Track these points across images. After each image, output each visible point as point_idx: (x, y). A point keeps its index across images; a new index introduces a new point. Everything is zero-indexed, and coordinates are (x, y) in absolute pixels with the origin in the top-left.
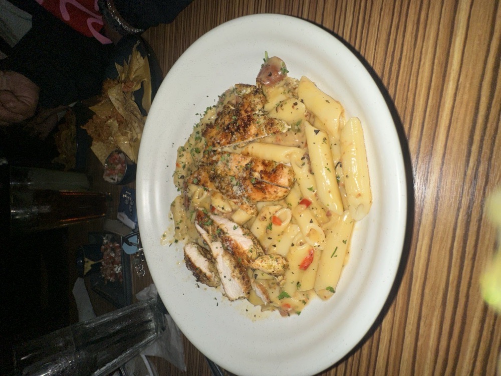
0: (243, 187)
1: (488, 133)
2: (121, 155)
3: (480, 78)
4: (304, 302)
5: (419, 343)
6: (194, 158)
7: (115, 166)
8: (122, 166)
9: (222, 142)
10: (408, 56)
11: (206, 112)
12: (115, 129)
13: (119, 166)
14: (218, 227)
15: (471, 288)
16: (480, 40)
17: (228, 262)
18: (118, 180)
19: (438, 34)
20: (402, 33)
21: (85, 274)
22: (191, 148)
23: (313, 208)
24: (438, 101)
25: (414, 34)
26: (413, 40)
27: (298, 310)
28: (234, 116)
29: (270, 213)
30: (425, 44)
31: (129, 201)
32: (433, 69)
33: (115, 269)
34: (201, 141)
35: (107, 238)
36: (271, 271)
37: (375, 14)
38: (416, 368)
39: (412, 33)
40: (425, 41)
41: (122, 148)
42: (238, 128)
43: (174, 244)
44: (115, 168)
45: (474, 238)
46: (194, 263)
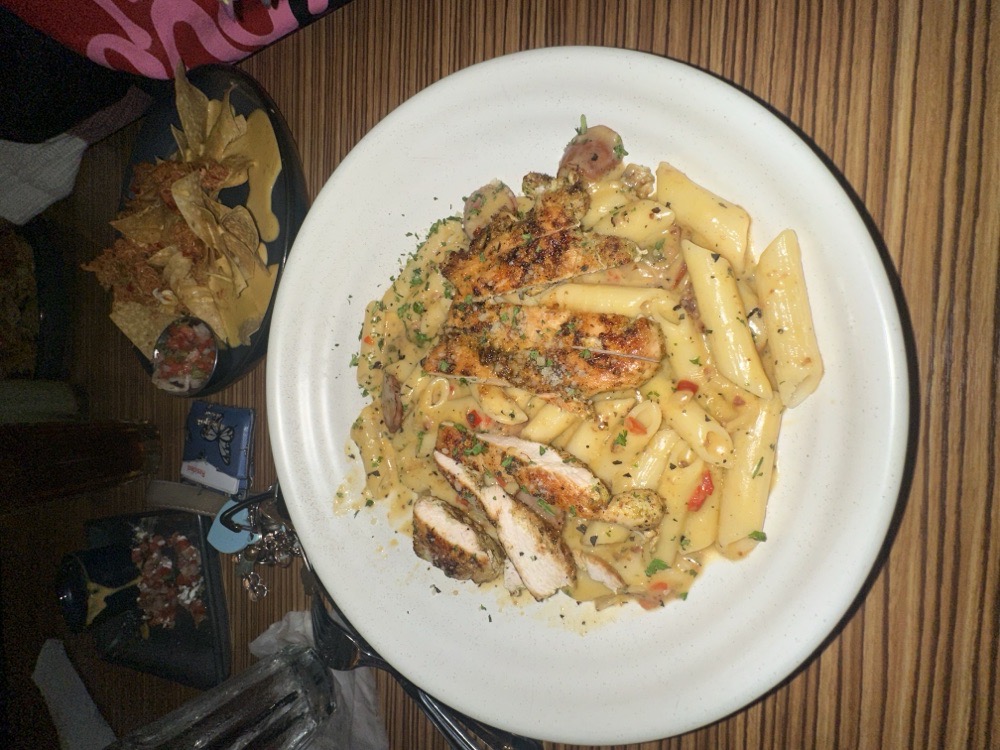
0: (563, 368)
1: (960, 256)
2: (200, 330)
3: (940, 172)
4: (694, 573)
5: (891, 606)
6: (408, 323)
7: (185, 354)
8: (201, 354)
9: (499, 285)
10: (825, 135)
11: (434, 230)
12: (178, 271)
13: (194, 355)
14: (504, 454)
15: (963, 497)
16: (934, 116)
17: (525, 523)
18: (190, 385)
19: (869, 105)
20: (811, 100)
21: (89, 621)
22: (400, 305)
23: (700, 397)
24: (881, 207)
25: (831, 102)
26: (831, 111)
27: (682, 591)
28: (525, 233)
29: (616, 414)
30: (850, 118)
31: (219, 433)
32: (867, 157)
33: (183, 596)
34: (426, 289)
35: (146, 527)
36: (641, 521)
37: (762, 65)
38: (890, 650)
39: (828, 100)
40: (850, 113)
41: (198, 314)
42: (541, 256)
43: (364, 509)
44: (183, 358)
45: (958, 418)
46: (443, 536)
